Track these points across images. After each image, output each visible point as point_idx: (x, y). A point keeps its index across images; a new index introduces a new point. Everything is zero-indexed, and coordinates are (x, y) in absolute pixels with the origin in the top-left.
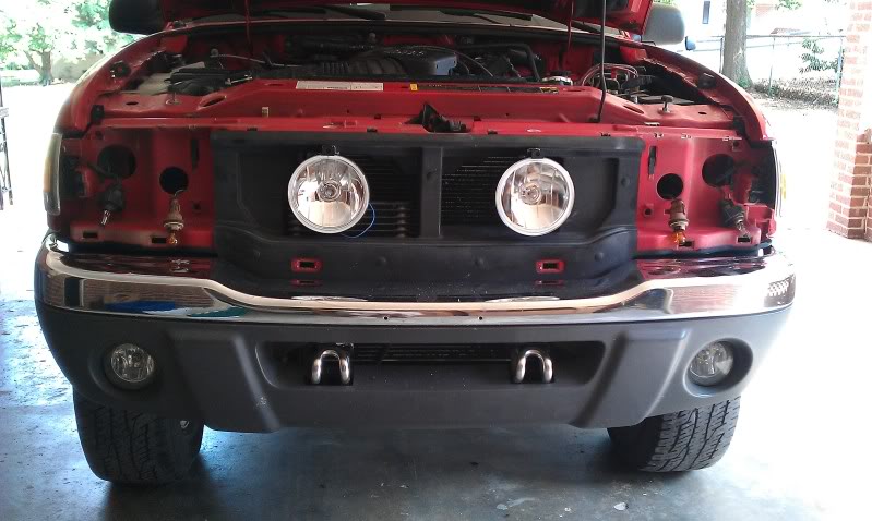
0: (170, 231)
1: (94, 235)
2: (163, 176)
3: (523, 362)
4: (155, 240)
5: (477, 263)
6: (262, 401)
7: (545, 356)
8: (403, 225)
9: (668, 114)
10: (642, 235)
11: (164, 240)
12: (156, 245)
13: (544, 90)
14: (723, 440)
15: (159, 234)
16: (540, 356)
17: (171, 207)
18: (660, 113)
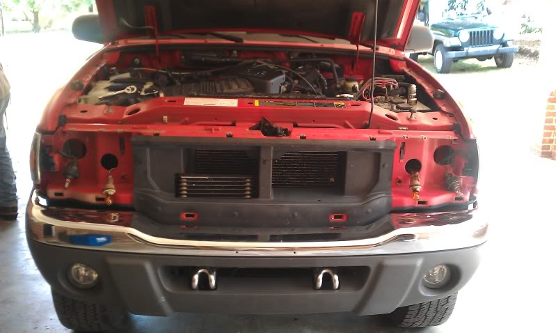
0: (107, 195)
1: (61, 194)
2: (102, 159)
3: (321, 277)
4: (98, 199)
5: (293, 215)
6: (163, 299)
7: (334, 273)
8: (249, 190)
9: (413, 121)
10: (395, 198)
11: (103, 199)
12: (99, 202)
13: (337, 105)
14: (448, 311)
15: (100, 196)
16: (331, 273)
17: (108, 180)
18: (409, 119)
